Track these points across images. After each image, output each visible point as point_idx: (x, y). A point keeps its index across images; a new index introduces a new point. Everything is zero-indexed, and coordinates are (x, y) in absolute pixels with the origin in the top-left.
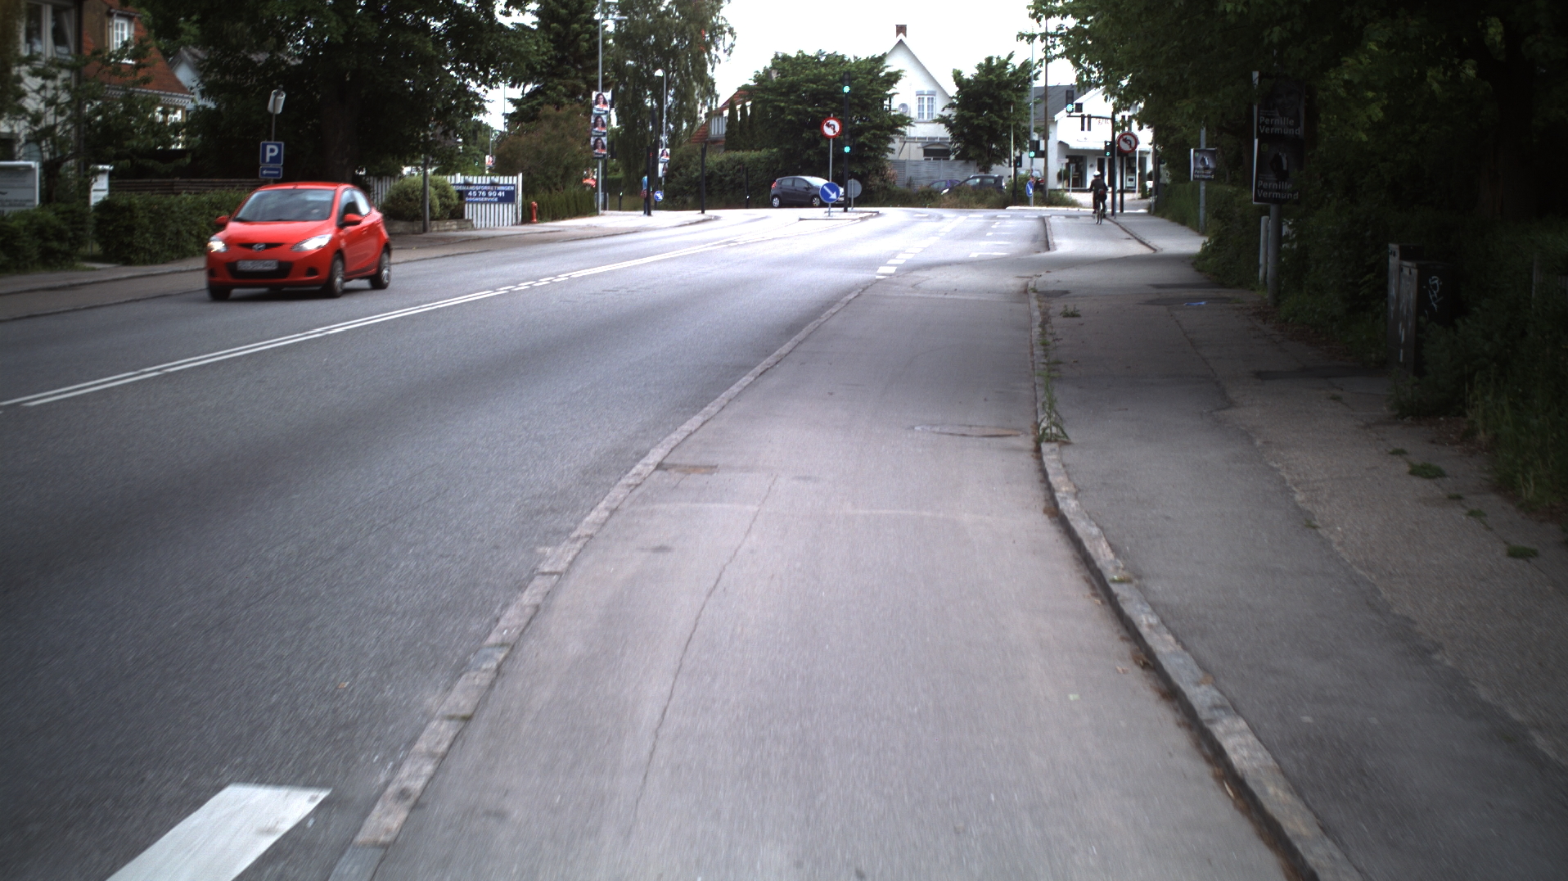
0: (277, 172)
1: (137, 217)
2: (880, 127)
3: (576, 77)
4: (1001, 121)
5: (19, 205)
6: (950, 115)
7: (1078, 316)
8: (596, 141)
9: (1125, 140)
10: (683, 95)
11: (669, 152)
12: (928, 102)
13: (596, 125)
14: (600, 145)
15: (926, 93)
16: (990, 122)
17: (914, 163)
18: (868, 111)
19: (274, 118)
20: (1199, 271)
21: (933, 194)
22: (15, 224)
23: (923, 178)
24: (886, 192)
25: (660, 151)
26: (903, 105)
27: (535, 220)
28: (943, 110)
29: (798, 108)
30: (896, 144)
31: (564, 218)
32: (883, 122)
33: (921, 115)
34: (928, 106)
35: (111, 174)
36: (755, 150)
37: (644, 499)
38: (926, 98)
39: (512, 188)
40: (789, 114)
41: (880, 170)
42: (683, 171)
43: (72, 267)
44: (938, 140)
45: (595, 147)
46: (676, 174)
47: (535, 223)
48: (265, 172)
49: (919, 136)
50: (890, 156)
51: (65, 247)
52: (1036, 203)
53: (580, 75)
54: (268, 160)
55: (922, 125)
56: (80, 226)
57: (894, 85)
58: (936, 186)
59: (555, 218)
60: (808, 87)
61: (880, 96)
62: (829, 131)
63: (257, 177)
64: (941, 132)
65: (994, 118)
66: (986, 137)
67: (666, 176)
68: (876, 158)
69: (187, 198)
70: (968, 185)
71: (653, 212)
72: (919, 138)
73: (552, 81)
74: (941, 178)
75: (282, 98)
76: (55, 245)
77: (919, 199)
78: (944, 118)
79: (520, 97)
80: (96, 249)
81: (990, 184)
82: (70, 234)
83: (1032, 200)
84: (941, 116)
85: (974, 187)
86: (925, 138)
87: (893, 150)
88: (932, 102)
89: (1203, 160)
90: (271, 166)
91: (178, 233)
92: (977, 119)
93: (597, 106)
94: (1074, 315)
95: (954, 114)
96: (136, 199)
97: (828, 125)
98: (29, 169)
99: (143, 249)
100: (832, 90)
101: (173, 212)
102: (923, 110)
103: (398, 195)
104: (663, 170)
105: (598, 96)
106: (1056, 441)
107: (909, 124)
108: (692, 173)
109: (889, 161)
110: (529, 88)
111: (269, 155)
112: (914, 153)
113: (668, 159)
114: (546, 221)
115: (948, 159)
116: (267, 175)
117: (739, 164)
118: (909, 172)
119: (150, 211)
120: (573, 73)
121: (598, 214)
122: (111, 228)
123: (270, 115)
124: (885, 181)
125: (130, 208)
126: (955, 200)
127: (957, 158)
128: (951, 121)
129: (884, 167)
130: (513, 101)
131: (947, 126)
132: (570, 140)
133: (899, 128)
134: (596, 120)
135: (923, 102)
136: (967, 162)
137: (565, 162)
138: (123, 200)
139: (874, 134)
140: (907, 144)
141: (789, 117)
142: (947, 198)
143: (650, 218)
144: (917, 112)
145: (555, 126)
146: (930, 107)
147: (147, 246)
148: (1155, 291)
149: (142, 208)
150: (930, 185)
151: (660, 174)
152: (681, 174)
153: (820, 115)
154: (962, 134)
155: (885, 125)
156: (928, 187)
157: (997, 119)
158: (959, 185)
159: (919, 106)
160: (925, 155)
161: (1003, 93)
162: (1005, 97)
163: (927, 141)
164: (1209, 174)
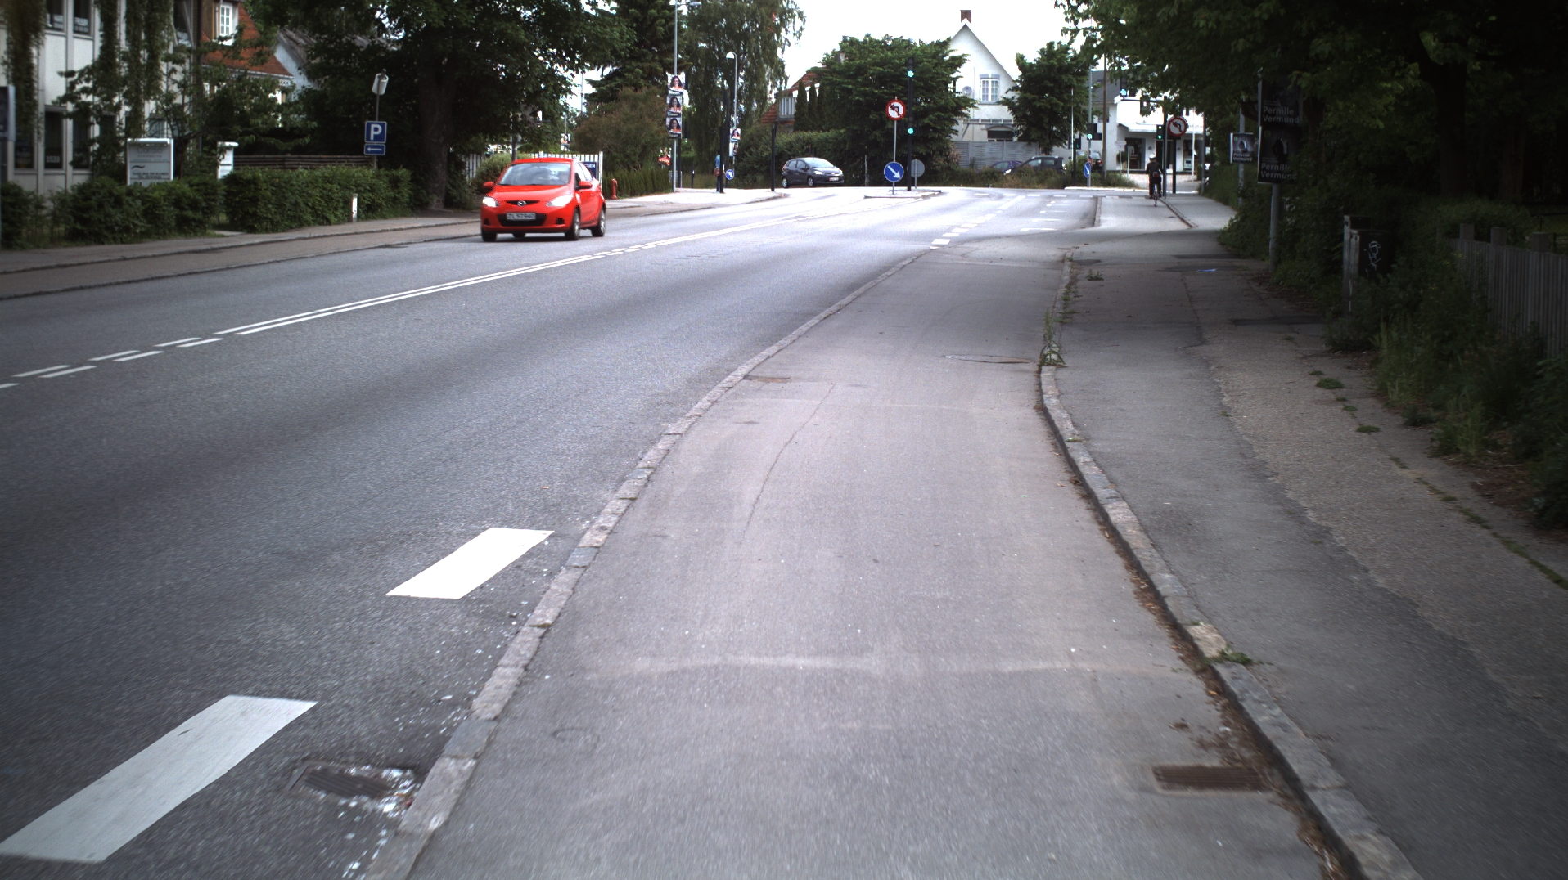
0: (380, 150)
1: (261, 190)
2: (944, 109)
3: (653, 60)
4: (1062, 104)
5: (155, 178)
6: (1013, 98)
7: (1101, 279)
8: (671, 122)
9: (1175, 124)
10: (754, 77)
11: (739, 132)
12: (992, 85)
13: (671, 105)
14: (675, 125)
15: (990, 76)
16: (1051, 104)
17: (977, 145)
18: (933, 93)
19: (378, 98)
20: (1222, 244)
21: (996, 174)
22: (156, 194)
23: (987, 159)
24: (950, 172)
25: (731, 131)
26: (967, 88)
27: (615, 196)
28: (1007, 92)
29: (865, 90)
30: (960, 126)
31: (641, 195)
32: (948, 104)
33: (985, 97)
34: (992, 89)
35: (236, 151)
36: (824, 131)
37: (736, 396)
38: (990, 81)
39: (594, 166)
40: (856, 95)
41: (944, 151)
42: (753, 150)
43: (204, 234)
44: (1002, 122)
45: (671, 127)
46: (747, 153)
47: (615, 199)
48: (369, 149)
49: (983, 118)
50: (954, 138)
51: (199, 215)
52: (1092, 186)
53: (657, 58)
54: (372, 138)
55: (986, 107)
56: (212, 197)
57: (958, 69)
58: (998, 167)
59: (633, 194)
60: (875, 70)
61: (945, 79)
62: (893, 114)
63: (363, 155)
64: (1004, 114)
65: (1055, 100)
66: (1047, 120)
67: (736, 155)
68: (940, 139)
69: (303, 172)
70: (1029, 166)
71: (725, 190)
72: (983, 120)
73: (630, 64)
74: (1004, 160)
75: (386, 81)
76: (190, 213)
77: (982, 178)
78: (1008, 100)
79: (599, 79)
80: (223, 218)
81: (1050, 165)
82: (204, 204)
84: (1004, 98)
85: (1036, 168)
86: (989, 120)
87: (957, 131)
88: (996, 85)
89: (1242, 144)
90: (375, 143)
91: (296, 204)
92: (1039, 101)
93: (673, 89)
94: (1097, 278)
95: (1017, 96)
96: (260, 173)
97: (893, 108)
98: (164, 145)
99: (266, 218)
100: (898, 73)
101: (292, 185)
102: (987, 92)
103: (487, 171)
104: (734, 149)
105: (673, 79)
106: (1054, 365)
107: (973, 106)
108: (762, 152)
109: (952, 142)
110: (608, 70)
111: (373, 133)
112: (978, 134)
113: (739, 138)
114: (625, 197)
115: (1012, 141)
116: (372, 152)
117: (808, 144)
118: (972, 154)
119: (272, 185)
120: (650, 57)
121: (673, 191)
122: (237, 199)
123: (374, 96)
124: (949, 162)
125: (254, 181)
126: (1016, 181)
127: (1020, 140)
128: (1013, 103)
129: (949, 148)
130: (593, 83)
131: (1010, 108)
132: (648, 120)
133: (963, 111)
134: (671, 101)
135: (987, 86)
136: (1029, 144)
137: (643, 142)
138: (248, 173)
139: (938, 116)
140: (971, 126)
141: (857, 98)
142: (1009, 178)
143: (722, 195)
144: (981, 94)
145: (634, 107)
146: (995, 90)
147: (270, 216)
148: (1177, 260)
149: (265, 182)
150: (995, 165)
151: (731, 153)
152: (751, 154)
153: (887, 97)
154: (1025, 116)
155: (949, 107)
156: (991, 167)
157: (1058, 102)
158: (1022, 166)
159: (983, 89)
160: (989, 136)
161: (1063, 77)
162: (1066, 80)
163: (991, 122)
164: (1248, 157)
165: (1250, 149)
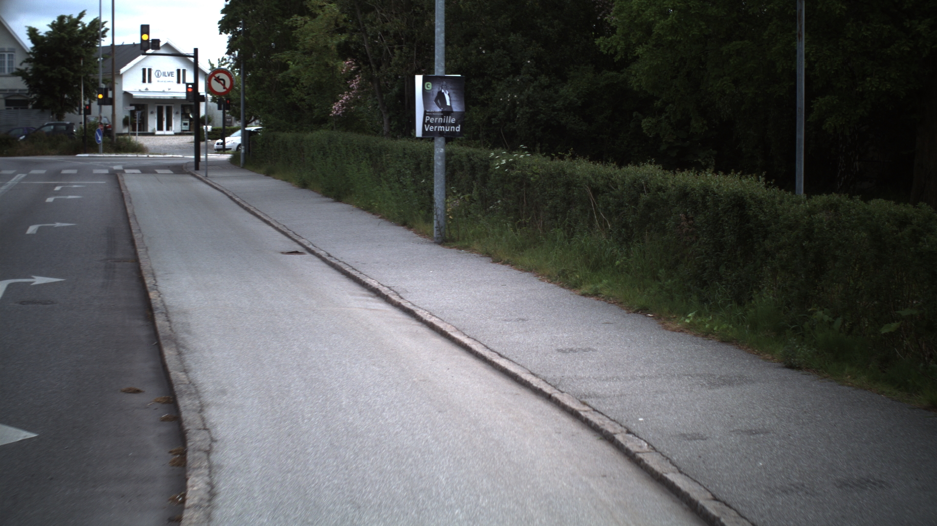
4: (72, 74)
6: (27, 69)
12: (9, 58)
15: (7, 50)
16: (62, 74)
21: (10, 140)
33: (3, 69)
34: (9, 62)
38: (6, 54)
44: (17, 92)
49: (1, 88)
52: (105, 151)
55: (4, 79)
58: (13, 133)
64: (19, 84)
65: (67, 71)
66: (58, 88)
70: (42, 131)
72: (1, 90)
74: (19, 126)
78: (22, 71)
81: (62, 131)
83: (101, 148)
84: (18, 69)
85: (48, 134)
86: (6, 90)
88: (12, 58)
89: (441, 96)
92: (51, 72)
95: (31, 67)
102: (4, 65)
115: (27, 108)
126: (29, 147)
127: (35, 107)
128: (27, 74)
131: (23, 78)
136: (43, 111)
154: (38, 85)
156: (7, 134)
157: (68, 72)
158: (34, 132)
160: (6, 105)
161: (74, 48)
162: (76, 52)
163: (8, 92)
164: (451, 125)
165: (456, 108)
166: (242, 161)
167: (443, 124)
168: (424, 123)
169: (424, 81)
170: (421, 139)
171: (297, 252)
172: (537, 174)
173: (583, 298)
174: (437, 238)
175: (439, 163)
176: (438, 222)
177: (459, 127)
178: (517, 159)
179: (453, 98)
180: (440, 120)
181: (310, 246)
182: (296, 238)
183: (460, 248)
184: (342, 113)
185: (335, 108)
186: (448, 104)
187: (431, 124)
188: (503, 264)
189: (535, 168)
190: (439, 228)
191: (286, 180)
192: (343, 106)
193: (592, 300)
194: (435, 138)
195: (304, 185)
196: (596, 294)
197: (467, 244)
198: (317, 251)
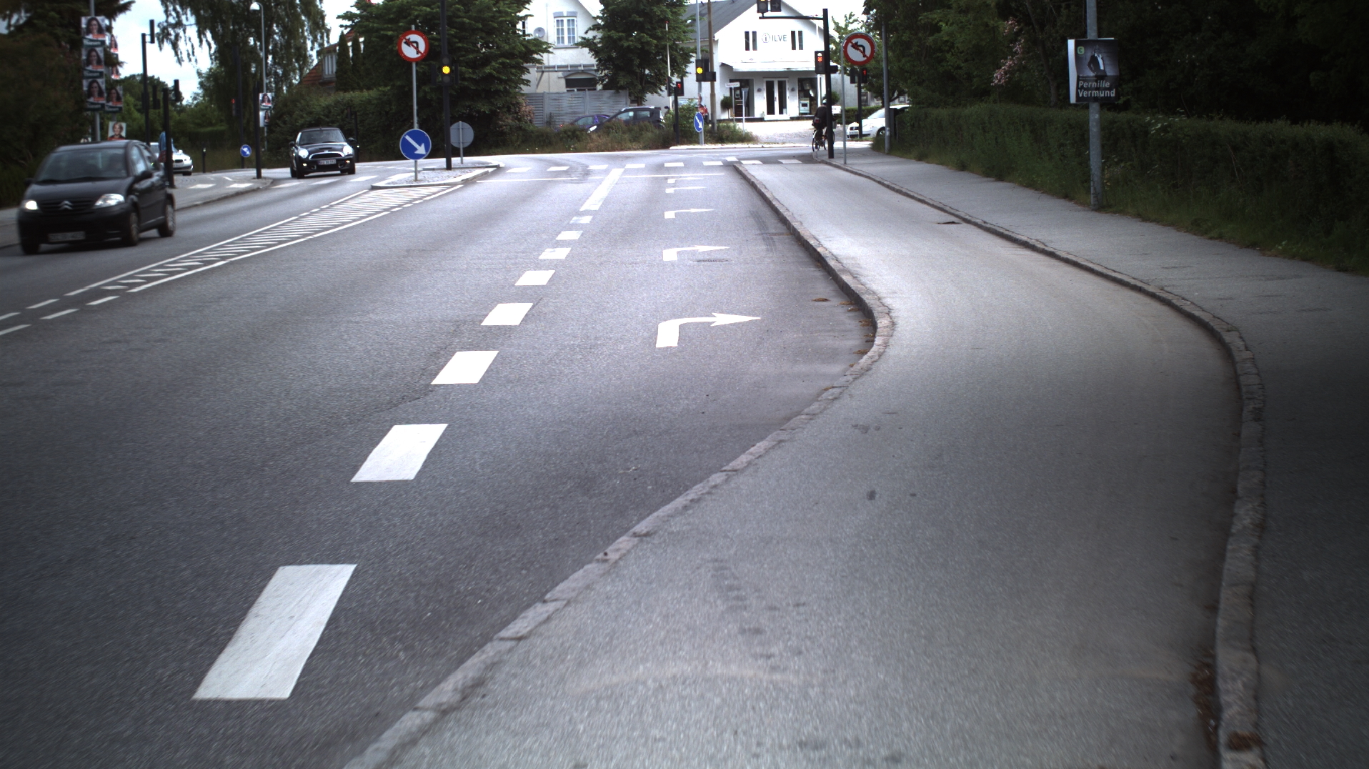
2: (510, 55)
4: (655, 41)
6: (594, 37)
8: (90, 86)
9: (856, 46)
11: (270, 98)
12: (569, 25)
13: (89, 62)
15: (565, 15)
16: (642, 43)
17: (554, 96)
18: (498, 36)
21: (578, 133)
23: (567, 113)
24: (521, 133)
25: (261, 95)
26: (540, 30)
28: (586, 32)
30: (532, 74)
32: (514, 48)
33: (560, 39)
34: (569, 29)
38: (565, 20)
41: (512, 107)
44: (582, 68)
45: (90, 94)
49: (560, 64)
50: (525, 89)
52: (706, 142)
55: (562, 51)
57: (527, 6)
58: (581, 123)
60: (421, 11)
61: (509, 19)
62: (409, 52)
64: (585, 58)
65: (647, 38)
66: (637, 62)
68: (507, 92)
70: (619, 119)
72: (559, 67)
74: (587, 114)
77: (561, 139)
78: (588, 40)
81: (646, 118)
83: (702, 137)
84: (584, 38)
85: (627, 122)
86: (567, 67)
87: (528, 81)
88: (573, 25)
89: (1094, 61)
92: (627, 40)
93: (90, 37)
95: (600, 36)
97: (409, 43)
102: (563, 33)
104: (265, 118)
105: (89, 23)
107: (546, 51)
109: (523, 95)
112: (555, 84)
113: (271, 103)
115: (595, 89)
118: (549, 108)
124: (520, 120)
126: (604, 140)
127: (605, 88)
128: (595, 44)
129: (518, 103)
131: (591, 50)
133: (536, 56)
134: (89, 55)
135: (562, 25)
136: (617, 93)
139: (500, 64)
140: (545, 74)
142: (594, 136)
144: (556, 36)
146: (572, 31)
150: (576, 121)
151: (262, 123)
154: (610, 59)
155: (517, 53)
156: (572, 124)
157: (649, 39)
158: (609, 121)
159: (558, 30)
160: (567, 86)
161: (655, 9)
162: (658, 13)
163: (569, 69)
164: (1105, 89)
165: (1111, 72)
166: (887, 145)
167: (1097, 89)
168: (1078, 88)
169: (1077, 45)
170: (1075, 105)
171: (953, 223)
172: (1188, 136)
173: (1210, 241)
174: (1095, 205)
175: (1094, 129)
176: (1095, 189)
177: (1114, 91)
178: (1172, 122)
179: (1107, 62)
180: (1094, 84)
181: (967, 217)
182: (952, 211)
183: (1115, 213)
184: (1005, 82)
185: (997, 77)
186: (1102, 68)
187: (1085, 89)
188: (1151, 222)
189: (1186, 130)
190: (1096, 195)
191: (942, 164)
192: (1006, 73)
193: (1217, 242)
194: (1090, 104)
195: (963, 167)
196: (1220, 237)
197: (1122, 208)
198: (973, 220)
